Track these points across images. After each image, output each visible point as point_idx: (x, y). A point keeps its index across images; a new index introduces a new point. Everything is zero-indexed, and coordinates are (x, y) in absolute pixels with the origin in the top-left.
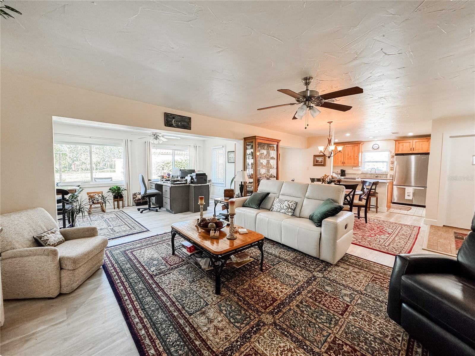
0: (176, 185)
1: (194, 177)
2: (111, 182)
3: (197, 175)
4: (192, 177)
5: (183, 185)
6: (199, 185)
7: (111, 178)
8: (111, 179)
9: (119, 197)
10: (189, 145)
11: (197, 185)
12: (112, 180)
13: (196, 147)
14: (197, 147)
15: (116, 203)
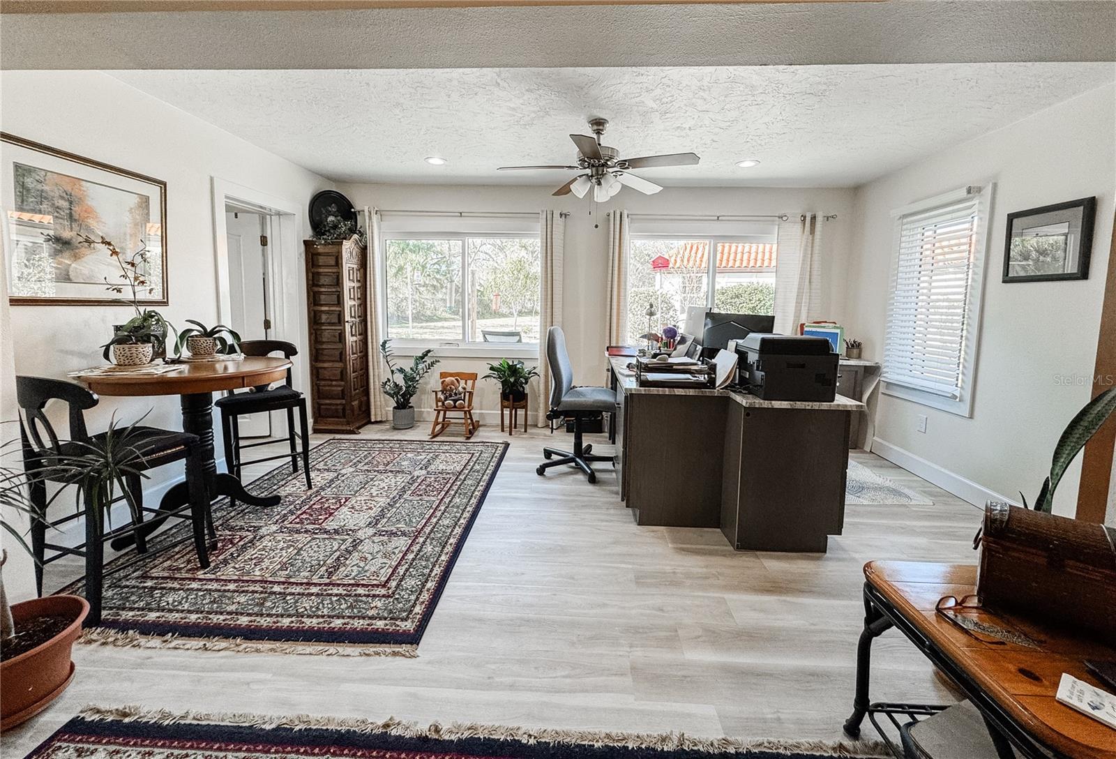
0: (654, 391)
1: (753, 357)
2: (519, 347)
3: (768, 347)
4: (742, 355)
5: (691, 392)
6: (777, 404)
7: (518, 334)
8: (518, 338)
9: (511, 396)
10: (781, 213)
11: (766, 404)
12: (520, 341)
13: (814, 218)
14: (819, 219)
15: (507, 412)
